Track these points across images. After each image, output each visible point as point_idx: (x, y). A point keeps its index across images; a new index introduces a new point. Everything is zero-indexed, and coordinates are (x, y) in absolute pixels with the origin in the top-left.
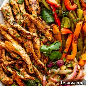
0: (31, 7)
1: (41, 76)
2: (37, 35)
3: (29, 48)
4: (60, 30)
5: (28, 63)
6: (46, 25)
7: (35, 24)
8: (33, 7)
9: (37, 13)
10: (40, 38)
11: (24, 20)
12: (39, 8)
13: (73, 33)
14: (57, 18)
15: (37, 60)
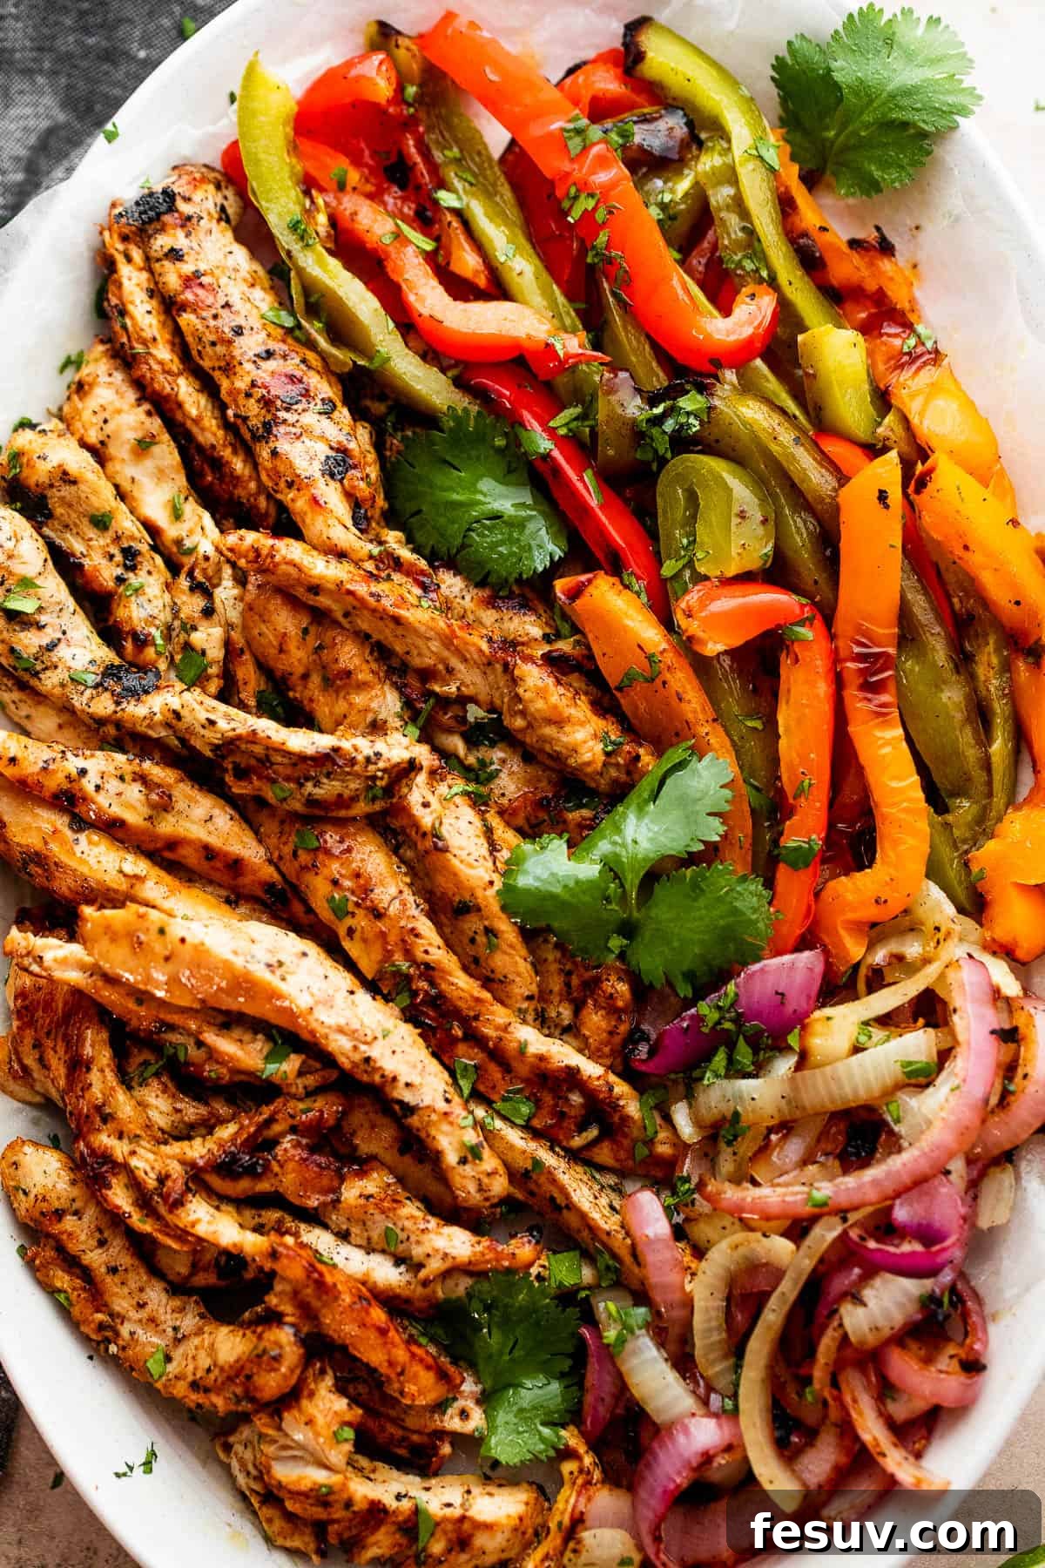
0: (265, 453)
1: (604, 1201)
2: (423, 754)
3: (377, 914)
4: (666, 620)
5: (408, 1097)
6: (489, 616)
7: (364, 624)
8: (283, 446)
9: (349, 495)
10: (468, 780)
11: (229, 626)
12: (352, 434)
13: (826, 614)
14: (594, 501)
15: (506, 1028)
